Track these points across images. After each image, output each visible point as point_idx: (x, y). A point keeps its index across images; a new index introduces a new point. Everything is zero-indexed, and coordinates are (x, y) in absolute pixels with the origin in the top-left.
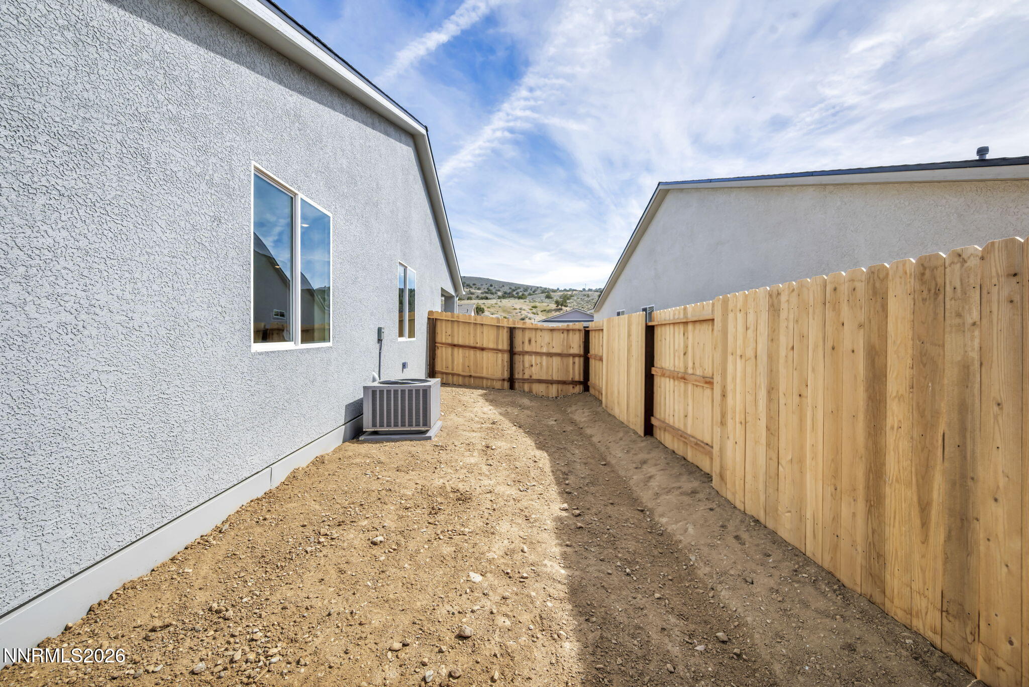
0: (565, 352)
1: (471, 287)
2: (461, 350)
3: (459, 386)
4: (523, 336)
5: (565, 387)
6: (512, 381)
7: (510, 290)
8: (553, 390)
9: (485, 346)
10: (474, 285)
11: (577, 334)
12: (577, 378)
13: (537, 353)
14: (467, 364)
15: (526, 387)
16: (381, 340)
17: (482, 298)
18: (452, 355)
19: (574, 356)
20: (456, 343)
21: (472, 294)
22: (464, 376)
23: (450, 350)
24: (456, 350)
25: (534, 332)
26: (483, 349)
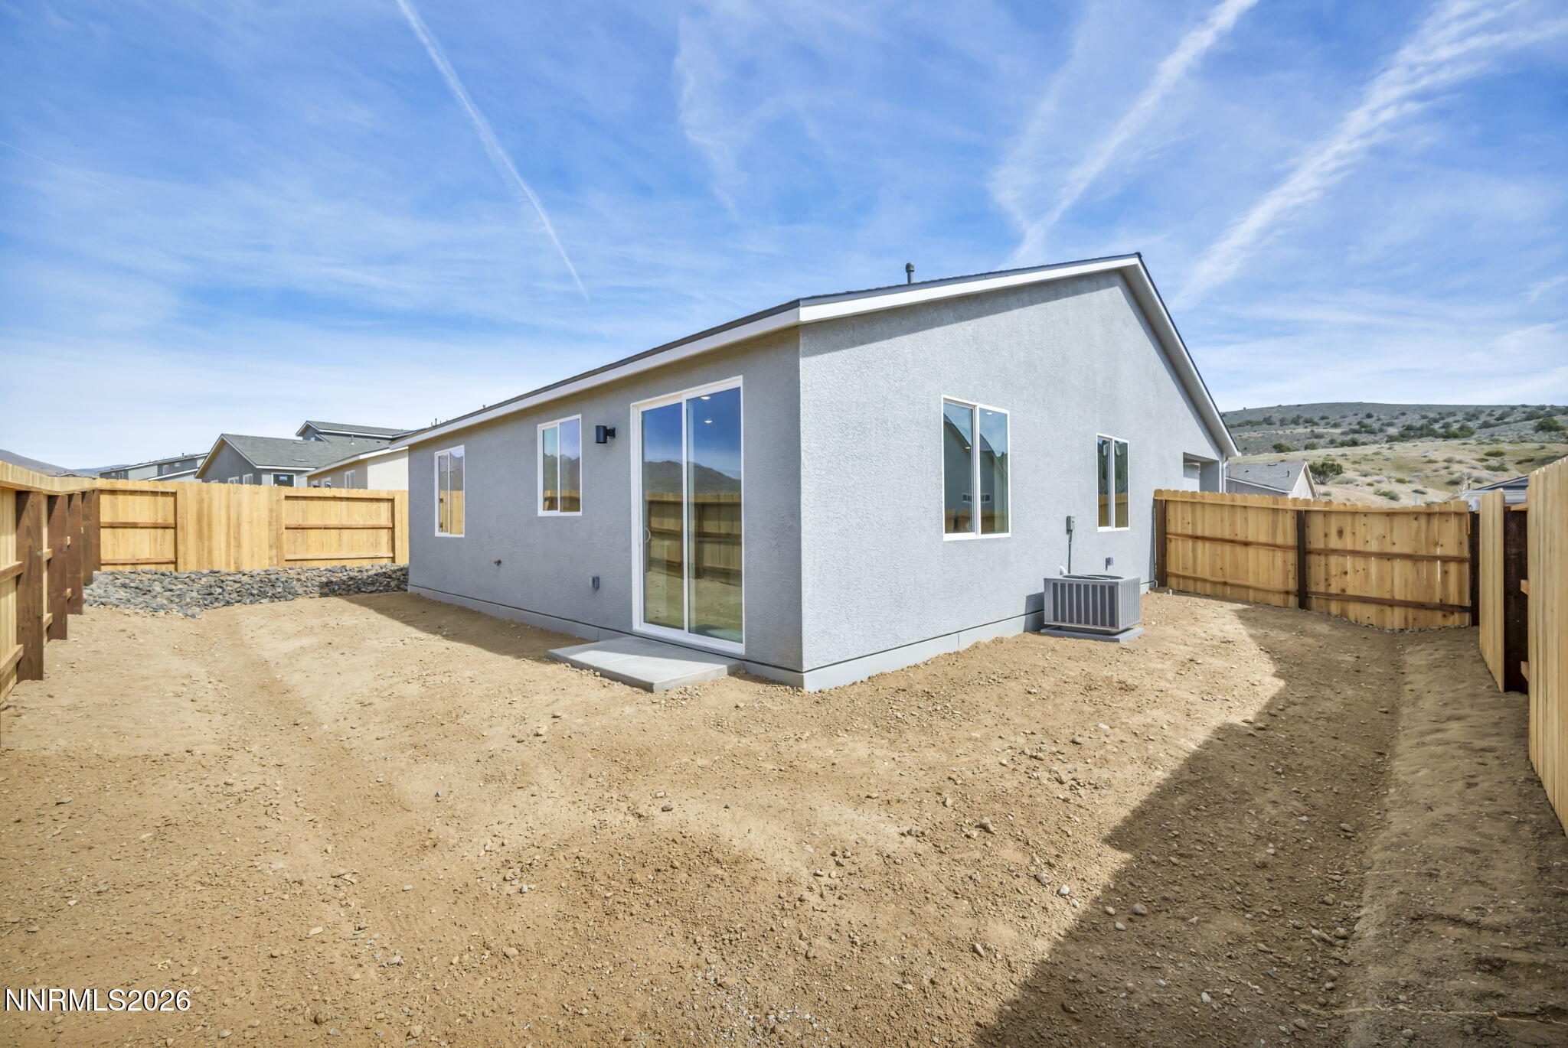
0: (1424, 552)
1: (1316, 424)
2: (1207, 545)
3: (1207, 596)
4: (1326, 524)
5: (1422, 614)
6: (1304, 596)
7: (1425, 421)
8: (1395, 618)
9: (1250, 539)
10: (1323, 418)
11: (1453, 522)
12: (1453, 599)
13: (1355, 553)
14: (1219, 565)
15: (1335, 608)
16: (1071, 531)
17: (1343, 444)
18: (1194, 551)
19: (1446, 560)
20: (1199, 533)
21: (1319, 436)
22: (1214, 583)
23: (1190, 543)
24: (1200, 543)
25: (1349, 519)
26: (1246, 544)
